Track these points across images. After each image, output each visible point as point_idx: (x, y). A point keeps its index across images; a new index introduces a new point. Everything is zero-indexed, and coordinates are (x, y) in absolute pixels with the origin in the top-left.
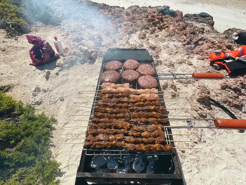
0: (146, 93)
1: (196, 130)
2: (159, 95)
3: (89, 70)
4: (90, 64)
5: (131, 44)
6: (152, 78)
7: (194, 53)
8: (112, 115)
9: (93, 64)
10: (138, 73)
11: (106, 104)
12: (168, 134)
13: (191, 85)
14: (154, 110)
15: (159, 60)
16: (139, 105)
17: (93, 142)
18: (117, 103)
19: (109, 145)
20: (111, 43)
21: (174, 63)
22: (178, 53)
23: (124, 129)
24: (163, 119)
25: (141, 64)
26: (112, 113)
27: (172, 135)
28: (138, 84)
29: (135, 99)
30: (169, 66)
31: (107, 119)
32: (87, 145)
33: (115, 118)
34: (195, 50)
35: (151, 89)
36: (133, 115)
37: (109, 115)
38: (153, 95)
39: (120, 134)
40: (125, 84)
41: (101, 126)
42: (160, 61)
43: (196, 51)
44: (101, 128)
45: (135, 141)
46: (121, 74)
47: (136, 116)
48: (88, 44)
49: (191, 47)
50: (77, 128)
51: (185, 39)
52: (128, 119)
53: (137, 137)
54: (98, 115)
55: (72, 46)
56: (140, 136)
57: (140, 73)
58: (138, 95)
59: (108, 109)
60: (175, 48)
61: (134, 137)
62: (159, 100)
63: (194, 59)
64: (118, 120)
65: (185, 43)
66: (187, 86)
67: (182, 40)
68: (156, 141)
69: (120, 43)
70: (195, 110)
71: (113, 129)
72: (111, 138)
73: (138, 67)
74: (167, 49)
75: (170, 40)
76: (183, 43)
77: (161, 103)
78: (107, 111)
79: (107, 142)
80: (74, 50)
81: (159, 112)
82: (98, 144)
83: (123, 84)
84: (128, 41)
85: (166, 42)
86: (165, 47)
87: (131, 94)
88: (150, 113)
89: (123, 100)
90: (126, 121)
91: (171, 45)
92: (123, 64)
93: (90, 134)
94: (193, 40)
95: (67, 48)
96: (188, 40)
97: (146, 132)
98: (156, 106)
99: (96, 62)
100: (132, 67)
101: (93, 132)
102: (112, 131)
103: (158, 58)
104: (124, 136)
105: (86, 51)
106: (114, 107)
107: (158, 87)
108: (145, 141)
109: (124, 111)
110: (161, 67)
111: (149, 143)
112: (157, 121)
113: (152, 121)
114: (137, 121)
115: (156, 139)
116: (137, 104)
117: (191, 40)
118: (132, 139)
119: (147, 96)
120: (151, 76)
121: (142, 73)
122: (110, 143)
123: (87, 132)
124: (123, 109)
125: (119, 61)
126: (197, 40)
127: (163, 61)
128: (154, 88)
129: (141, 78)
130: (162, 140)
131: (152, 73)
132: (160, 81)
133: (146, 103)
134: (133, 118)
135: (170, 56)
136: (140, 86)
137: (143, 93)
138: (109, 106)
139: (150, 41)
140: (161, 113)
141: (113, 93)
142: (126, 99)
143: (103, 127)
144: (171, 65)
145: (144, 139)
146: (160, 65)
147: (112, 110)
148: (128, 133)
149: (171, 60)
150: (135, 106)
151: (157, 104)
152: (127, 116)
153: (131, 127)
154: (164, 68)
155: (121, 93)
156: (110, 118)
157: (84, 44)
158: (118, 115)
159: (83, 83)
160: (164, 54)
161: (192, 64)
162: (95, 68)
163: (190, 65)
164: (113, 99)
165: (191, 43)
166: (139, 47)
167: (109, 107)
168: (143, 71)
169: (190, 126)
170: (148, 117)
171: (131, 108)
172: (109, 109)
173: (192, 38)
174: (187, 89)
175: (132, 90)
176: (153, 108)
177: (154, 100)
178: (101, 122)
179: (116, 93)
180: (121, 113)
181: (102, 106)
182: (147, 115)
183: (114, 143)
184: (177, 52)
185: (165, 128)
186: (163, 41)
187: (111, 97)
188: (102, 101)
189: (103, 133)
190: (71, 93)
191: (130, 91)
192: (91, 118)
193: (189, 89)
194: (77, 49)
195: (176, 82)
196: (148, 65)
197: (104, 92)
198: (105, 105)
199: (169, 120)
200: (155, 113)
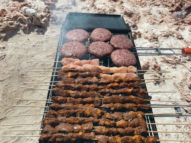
0: (122, 72)
1: (188, 128)
2: (138, 75)
3: (37, 42)
4: (39, 34)
5: (97, 8)
6: (129, 52)
7: (185, 23)
8: (77, 100)
9: (43, 33)
10: (111, 47)
11: (69, 85)
12: (150, 123)
13: (181, 66)
14: (132, 93)
15: (137, 31)
16: (112, 87)
17: (52, 134)
18: (84, 84)
19: (73, 138)
20: (69, 5)
21: (158, 37)
22: (164, 22)
23: (93, 116)
24: (143, 105)
25: (114, 35)
26: (77, 97)
27: (157, 133)
28: (111, 60)
29: (106, 79)
30: (150, 40)
31: (70, 105)
32: (44, 138)
33: (81, 104)
34: (187, 19)
35: (127, 67)
36: (105, 99)
37: (74, 99)
38: (130, 74)
39: (88, 123)
40: (93, 60)
41: (63, 114)
42: (139, 32)
43: (188, 21)
44: (63, 116)
45: (108, 132)
46: (87, 48)
47: (108, 101)
48: (35, 5)
49: (182, 15)
50: (19, 126)
51: (174, 3)
52: (98, 105)
53: (110, 126)
54: (58, 99)
55: (12, 7)
56: (115, 126)
57: (113, 46)
58: (111, 74)
59: (71, 92)
60: (160, 15)
61: (106, 127)
62: (138, 80)
63: (185, 31)
64: (86, 105)
65: (174, 9)
66: (176, 68)
67: (170, 5)
68: (136, 132)
69: (83, 5)
70: (187, 100)
71: (78, 117)
72: (76, 128)
73: (111, 38)
74: (148, 16)
75: (153, 4)
76: (170, 9)
77: (141, 84)
78: (69, 94)
79: (72, 134)
80: (15, 12)
81: (139, 96)
82: (59, 136)
83: (91, 60)
84: (93, 3)
85: (148, 6)
86: (146, 14)
87: (101, 72)
88: (126, 97)
89: (91, 81)
90: (95, 107)
91: (155, 12)
92: (90, 34)
93: (47, 124)
94: (184, 4)
95: (5, 10)
96: (177, 5)
97: (122, 120)
98: (135, 88)
99: (47, 32)
100: (103, 38)
101: (52, 121)
102: (78, 119)
103: (136, 29)
104: (93, 126)
105: (34, 15)
106: (79, 89)
107: (137, 65)
108: (120, 132)
109: (93, 94)
110: (140, 42)
111: (126, 134)
112: (136, 107)
113: (129, 107)
114: (110, 107)
115: (135, 129)
116: (110, 85)
117: (181, 5)
118: (104, 129)
119: (123, 75)
120: (128, 51)
121: (116, 46)
122: (75, 135)
123: (43, 121)
124: (92, 92)
125: (84, 29)
126: (189, 6)
127: (142, 33)
128: (131, 66)
129: (114, 52)
130: (143, 130)
131: (129, 46)
132: (140, 57)
133: (122, 84)
134: (104, 103)
135: (153, 26)
136: (113, 62)
137: (117, 72)
138: (73, 87)
139: (124, 5)
140: (142, 98)
141: (77, 71)
142: (95, 79)
143: (65, 115)
144: (154, 38)
145: (120, 130)
146: (138, 38)
147: (76, 93)
148: (99, 121)
149: (153, 31)
150: (108, 88)
151: (136, 86)
152: (97, 101)
153: (102, 114)
154: (144, 43)
155: (89, 71)
156: (74, 103)
157: (30, 5)
158: (85, 100)
159: (28, 61)
160: (145, 23)
161: (183, 37)
162: (46, 40)
163: (180, 39)
164: (78, 79)
165: (181, 9)
166: (110, 13)
167: (73, 89)
168: (117, 44)
169: (179, 114)
170: (124, 102)
171: (102, 90)
172: (73, 92)
173: (183, 2)
174: (176, 72)
175: (102, 68)
176: (130, 90)
177: (133, 81)
178: (62, 108)
179: (82, 72)
180: (89, 97)
181: (63, 88)
182: (123, 99)
183: (80, 134)
184: (162, 21)
185: (147, 116)
186: (143, 6)
187: (75, 77)
188: (63, 82)
189: (66, 122)
190: (9, 75)
191: (100, 70)
192: (48, 104)
193: (178, 72)
194: (19, 12)
195: (160, 62)
196: (124, 36)
197: (65, 70)
198: (67, 86)
199: (152, 106)
200: (134, 97)
